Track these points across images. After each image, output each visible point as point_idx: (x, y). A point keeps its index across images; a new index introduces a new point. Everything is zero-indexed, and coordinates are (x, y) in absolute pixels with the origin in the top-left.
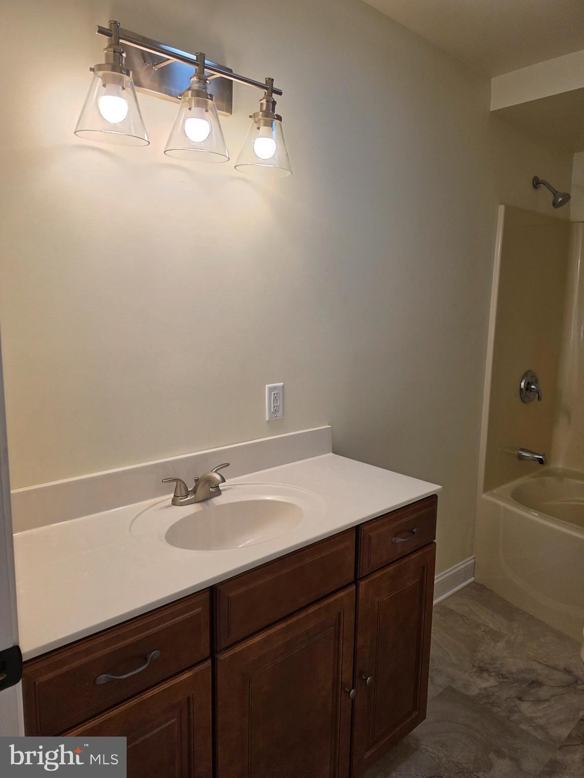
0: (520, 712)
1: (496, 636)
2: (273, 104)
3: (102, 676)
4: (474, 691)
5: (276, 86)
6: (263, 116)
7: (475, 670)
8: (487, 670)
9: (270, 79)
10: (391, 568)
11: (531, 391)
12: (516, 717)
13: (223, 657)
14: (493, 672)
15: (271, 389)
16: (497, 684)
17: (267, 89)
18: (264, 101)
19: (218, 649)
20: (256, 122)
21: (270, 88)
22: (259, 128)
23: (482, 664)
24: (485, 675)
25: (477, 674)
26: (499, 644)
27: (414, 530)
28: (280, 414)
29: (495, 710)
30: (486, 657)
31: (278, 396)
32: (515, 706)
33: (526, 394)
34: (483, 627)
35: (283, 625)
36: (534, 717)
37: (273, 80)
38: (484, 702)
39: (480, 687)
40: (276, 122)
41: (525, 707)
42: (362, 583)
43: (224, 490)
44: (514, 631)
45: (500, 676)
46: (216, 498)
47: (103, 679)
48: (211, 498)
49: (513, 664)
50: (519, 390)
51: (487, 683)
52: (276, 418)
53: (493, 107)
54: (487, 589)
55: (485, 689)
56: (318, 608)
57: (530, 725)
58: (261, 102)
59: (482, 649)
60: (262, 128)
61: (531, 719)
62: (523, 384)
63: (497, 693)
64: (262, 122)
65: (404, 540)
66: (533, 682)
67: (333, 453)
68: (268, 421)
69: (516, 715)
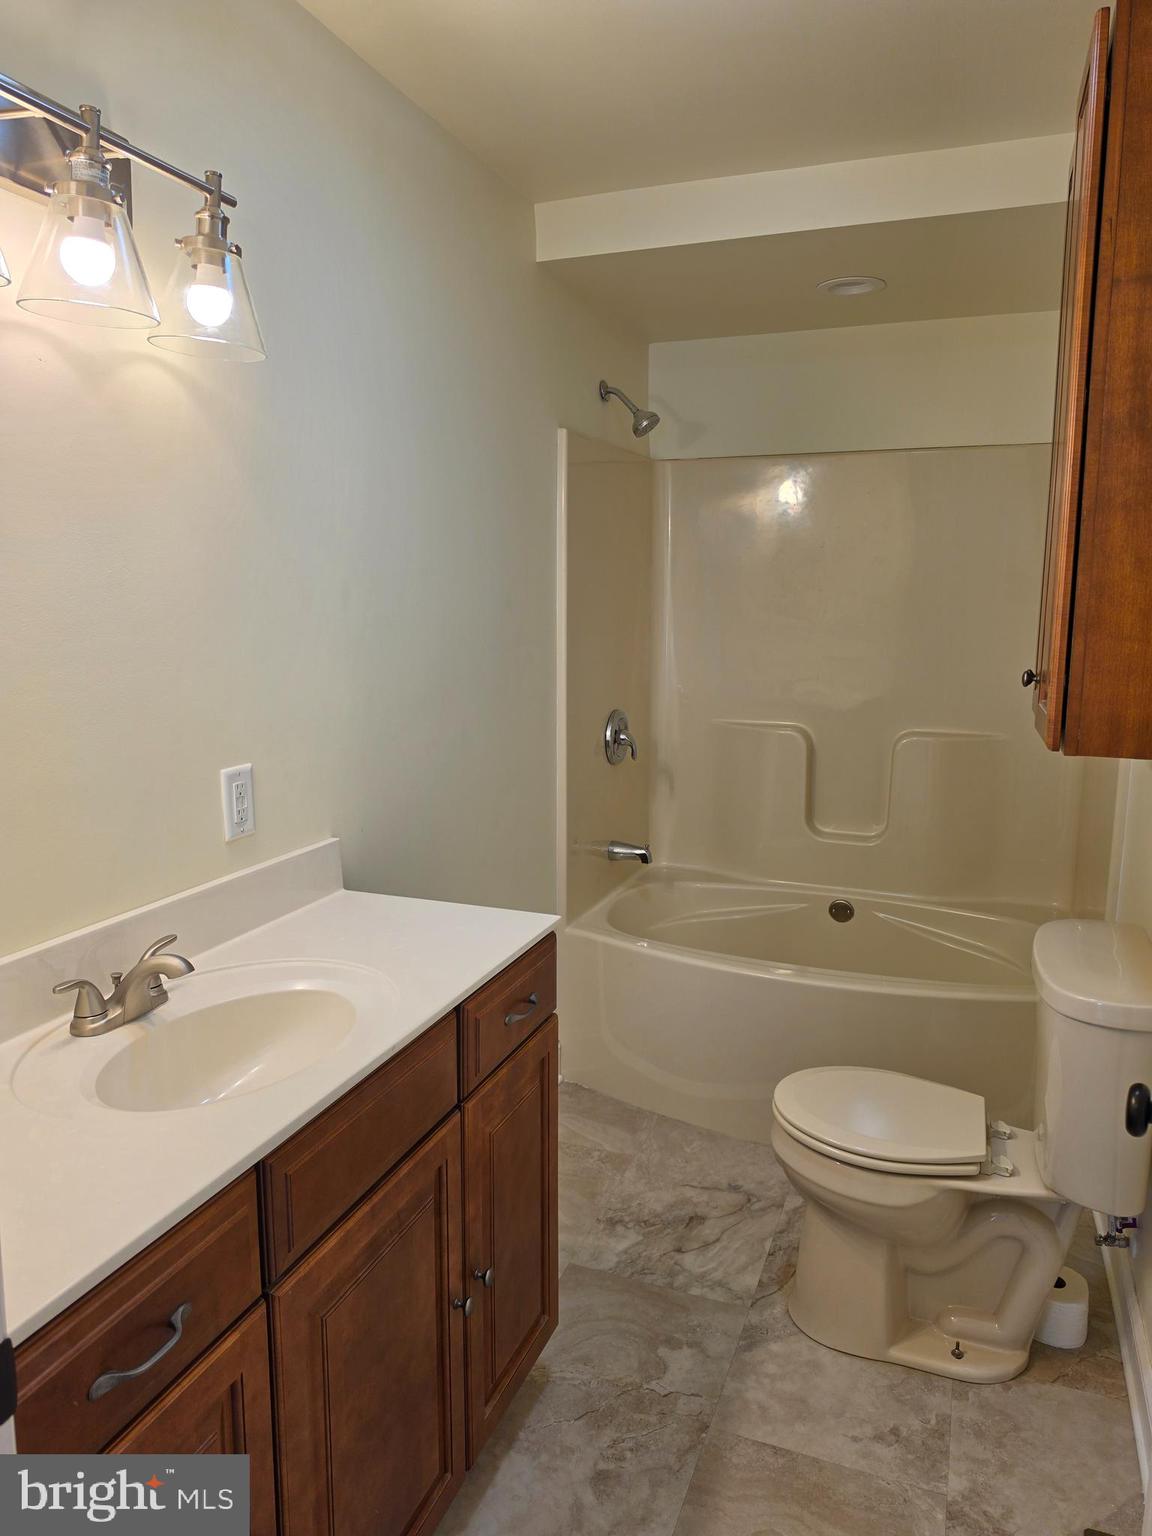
0: (684, 1270)
1: (620, 1162)
2: (223, 223)
3: (101, 1379)
4: (609, 1262)
5: (227, 188)
6: (204, 244)
7: (602, 1226)
8: (621, 1221)
9: (214, 173)
10: (504, 1070)
11: (620, 744)
12: (680, 1280)
13: (284, 1290)
14: (630, 1221)
15: (231, 778)
16: (641, 1238)
17: (210, 192)
18: (206, 216)
19: (274, 1279)
20: (189, 254)
21: (213, 189)
22: (195, 267)
23: (610, 1214)
24: (620, 1229)
25: (607, 1232)
26: (628, 1174)
27: (533, 998)
28: (249, 825)
29: (648, 1279)
30: (613, 1200)
31: (245, 789)
32: (676, 1263)
33: (613, 749)
34: (596, 1154)
35: (366, 1208)
36: (705, 1273)
37: (221, 176)
38: (629, 1273)
39: (617, 1252)
40: (230, 258)
41: (689, 1261)
42: (469, 1105)
43: (172, 989)
44: (644, 1146)
45: (643, 1224)
46: (162, 1008)
47: (104, 1383)
48: (153, 1009)
49: (657, 1200)
50: (603, 744)
51: (625, 1241)
52: (243, 835)
53: (541, 256)
54: (585, 1089)
55: (625, 1252)
56: (412, 1165)
57: (703, 1287)
58: (198, 216)
59: (604, 1189)
60: (203, 267)
61: (703, 1276)
62: (608, 733)
63: (645, 1254)
64: (203, 256)
65: (523, 1016)
66: (691, 1219)
67: (347, 887)
68: (228, 843)
69: (681, 1277)
